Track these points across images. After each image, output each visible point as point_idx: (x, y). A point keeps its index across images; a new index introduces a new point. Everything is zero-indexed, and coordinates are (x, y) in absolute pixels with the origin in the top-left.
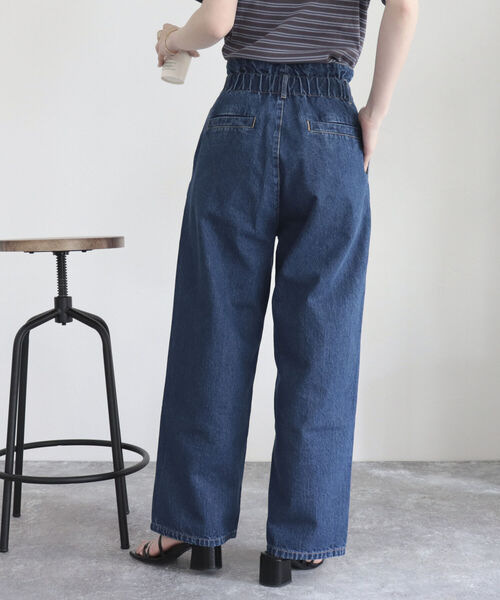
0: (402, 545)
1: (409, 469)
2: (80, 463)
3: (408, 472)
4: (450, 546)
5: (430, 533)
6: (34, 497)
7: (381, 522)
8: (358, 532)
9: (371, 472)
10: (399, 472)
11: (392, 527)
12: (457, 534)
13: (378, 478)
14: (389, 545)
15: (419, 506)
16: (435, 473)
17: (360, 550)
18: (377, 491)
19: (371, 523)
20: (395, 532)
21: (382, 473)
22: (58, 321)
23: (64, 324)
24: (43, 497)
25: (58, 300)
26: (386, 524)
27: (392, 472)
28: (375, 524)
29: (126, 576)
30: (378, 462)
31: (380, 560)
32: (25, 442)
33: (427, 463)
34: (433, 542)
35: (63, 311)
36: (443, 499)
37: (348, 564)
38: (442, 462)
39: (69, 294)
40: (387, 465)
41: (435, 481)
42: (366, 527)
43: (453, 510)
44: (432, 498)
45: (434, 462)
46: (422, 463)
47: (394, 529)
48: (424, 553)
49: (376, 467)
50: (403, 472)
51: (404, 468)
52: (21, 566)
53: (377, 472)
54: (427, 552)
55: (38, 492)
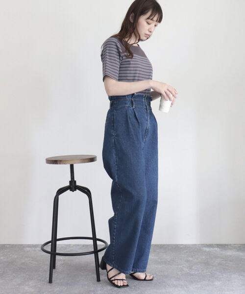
0: (209, 280)
1: (219, 248)
2: (78, 245)
3: (219, 249)
4: (229, 281)
5: (222, 275)
6: (60, 260)
7: (203, 271)
8: (192, 275)
9: (202, 249)
10: (214, 249)
11: (206, 273)
12: (233, 276)
13: (205, 252)
14: (204, 280)
15: (220, 264)
16: (231, 249)
17: (192, 282)
18: (204, 257)
19: (198, 271)
20: (208, 275)
21: (207, 249)
22: (71, 190)
23: (73, 191)
24: (64, 261)
25: (70, 182)
26: (205, 271)
27: (212, 249)
28: (200, 272)
29: (99, 292)
30: (206, 244)
31: (199, 286)
32: (57, 238)
33: (227, 245)
34: (222, 279)
35: (73, 186)
36: (231, 261)
37: (186, 287)
38: (235, 244)
39: (75, 179)
40: (210, 246)
41: (229, 253)
42: (196, 273)
43: (234, 266)
44: (226, 261)
45: (230, 245)
46: (225, 245)
47: (207, 274)
48: (217, 283)
49: (205, 247)
50: (216, 249)
51: (218, 247)
52: (58, 289)
53: (205, 249)
54: (219, 283)
55: (61, 258)
